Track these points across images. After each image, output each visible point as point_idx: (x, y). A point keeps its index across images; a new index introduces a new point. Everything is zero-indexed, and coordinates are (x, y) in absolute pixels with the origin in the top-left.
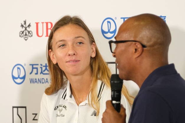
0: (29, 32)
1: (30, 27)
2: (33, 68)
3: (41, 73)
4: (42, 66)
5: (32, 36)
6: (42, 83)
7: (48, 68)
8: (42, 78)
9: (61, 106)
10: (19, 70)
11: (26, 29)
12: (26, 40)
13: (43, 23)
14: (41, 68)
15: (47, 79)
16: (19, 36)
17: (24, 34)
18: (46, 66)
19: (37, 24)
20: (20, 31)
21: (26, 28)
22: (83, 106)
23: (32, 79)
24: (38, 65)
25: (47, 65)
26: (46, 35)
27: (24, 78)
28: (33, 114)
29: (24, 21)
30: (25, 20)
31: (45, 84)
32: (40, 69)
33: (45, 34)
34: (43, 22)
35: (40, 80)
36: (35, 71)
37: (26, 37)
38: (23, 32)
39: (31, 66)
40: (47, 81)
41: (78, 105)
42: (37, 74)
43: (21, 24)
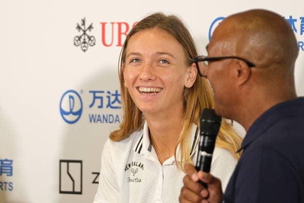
0: (89, 38)
1: (92, 30)
2: (95, 98)
3: (107, 107)
4: (110, 95)
5: (94, 44)
6: (110, 122)
7: (119, 98)
8: (109, 114)
9: (134, 165)
10: (71, 99)
11: (85, 34)
12: (84, 51)
13: (113, 23)
14: (109, 97)
15: (117, 116)
16: (73, 43)
17: (82, 40)
18: (116, 95)
19: (103, 25)
20: (76, 35)
21: (84, 31)
22: (169, 165)
23: (93, 116)
24: (103, 92)
25: (119, 92)
26: (117, 44)
27: (79, 113)
28: (93, 173)
29: (82, 20)
30: (83, 18)
31: (113, 123)
32: (107, 99)
33: (116, 42)
34: (113, 21)
35: (106, 117)
36: (98, 102)
37: (85, 47)
38: (80, 38)
39: (92, 94)
40: (117, 119)
41: (162, 165)
42: (101, 107)
43: (78, 24)
